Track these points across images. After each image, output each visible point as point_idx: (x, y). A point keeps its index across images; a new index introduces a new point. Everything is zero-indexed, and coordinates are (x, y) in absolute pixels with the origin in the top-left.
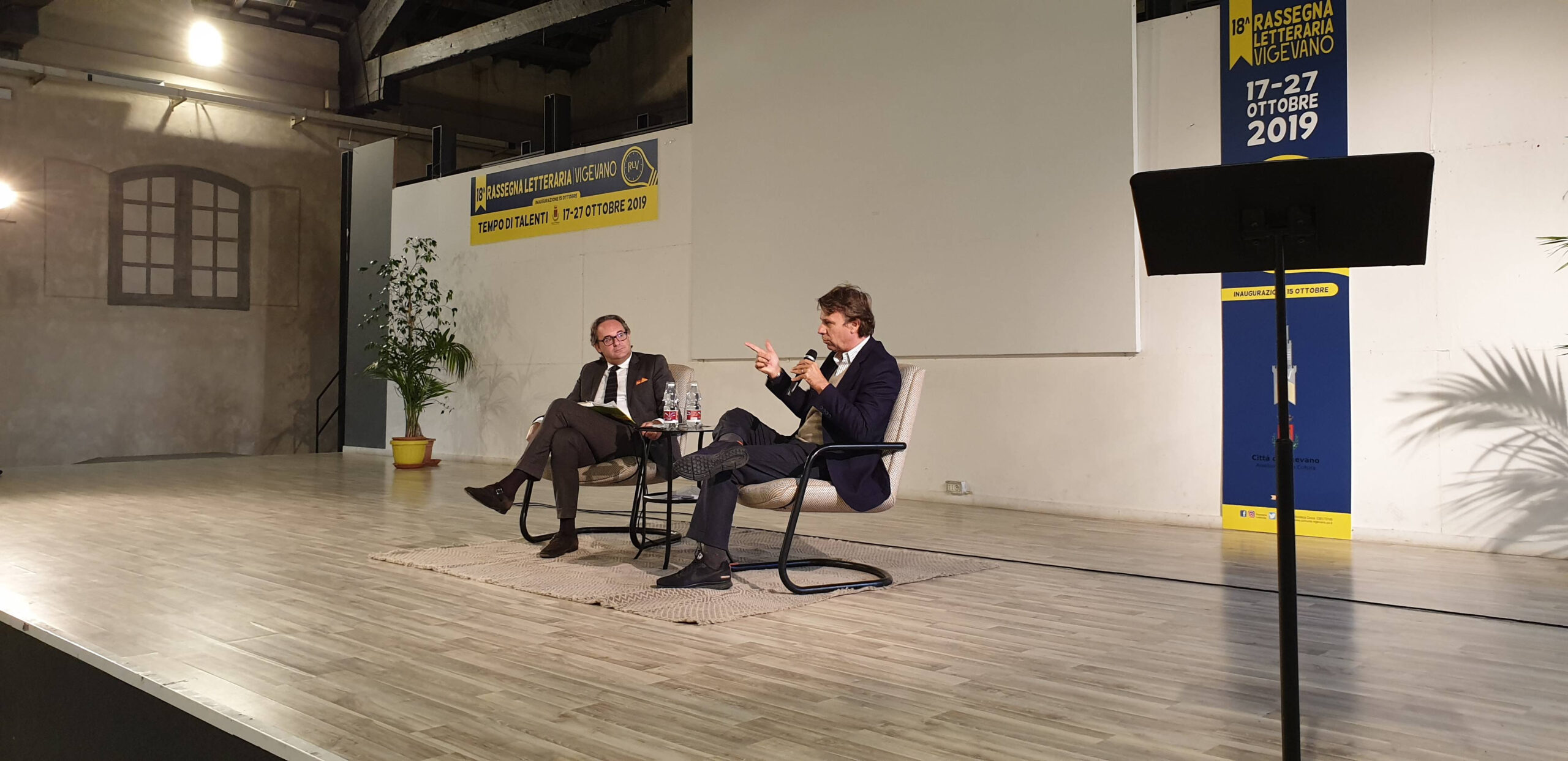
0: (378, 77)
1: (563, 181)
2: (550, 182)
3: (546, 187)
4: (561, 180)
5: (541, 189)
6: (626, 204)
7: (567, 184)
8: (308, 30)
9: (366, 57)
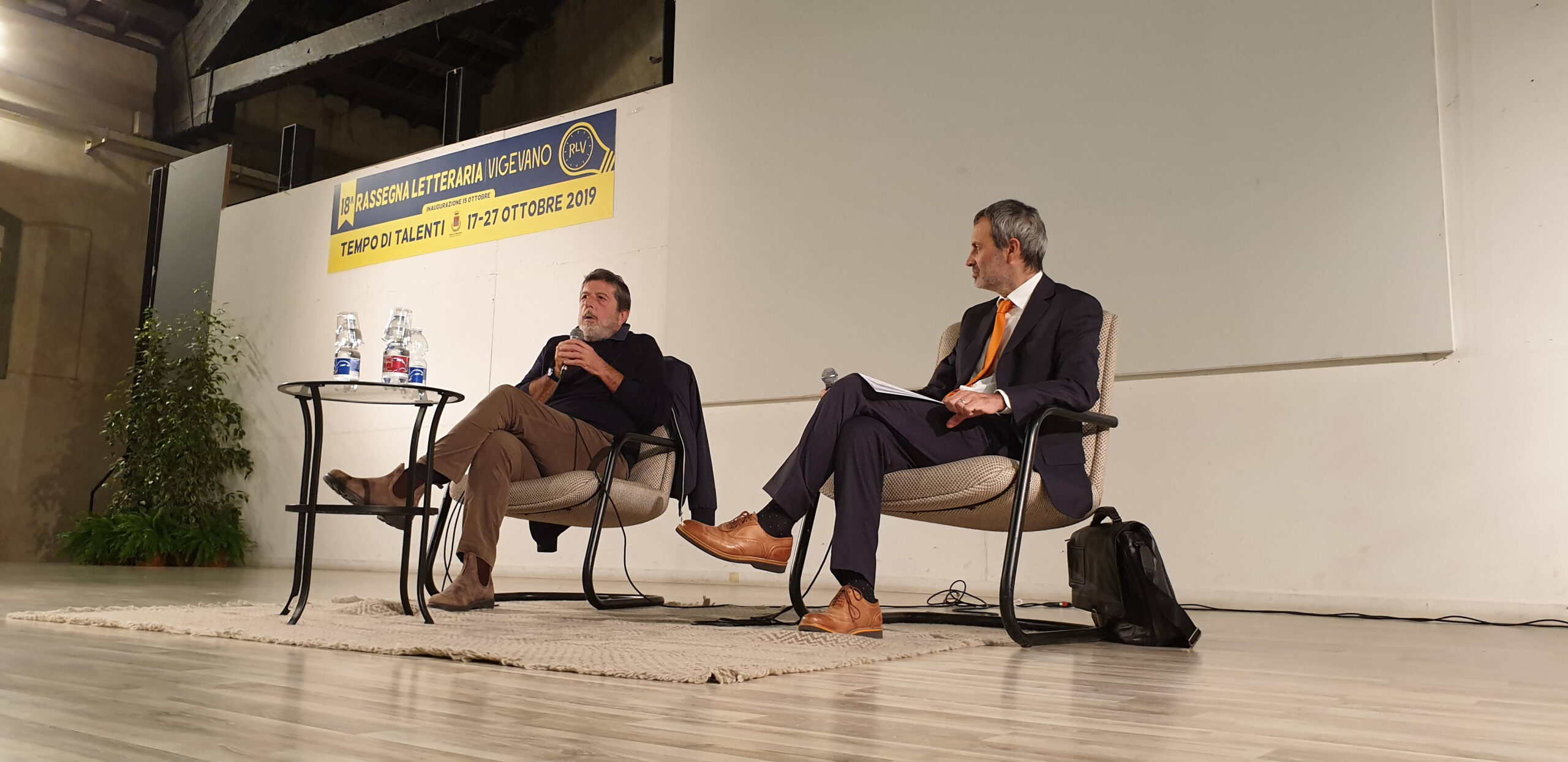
0: (206, 96)
1: (470, 178)
2: (451, 181)
3: (443, 188)
4: (467, 176)
5: (436, 191)
6: (565, 201)
7: (476, 181)
8: (118, 37)
9: (193, 73)
